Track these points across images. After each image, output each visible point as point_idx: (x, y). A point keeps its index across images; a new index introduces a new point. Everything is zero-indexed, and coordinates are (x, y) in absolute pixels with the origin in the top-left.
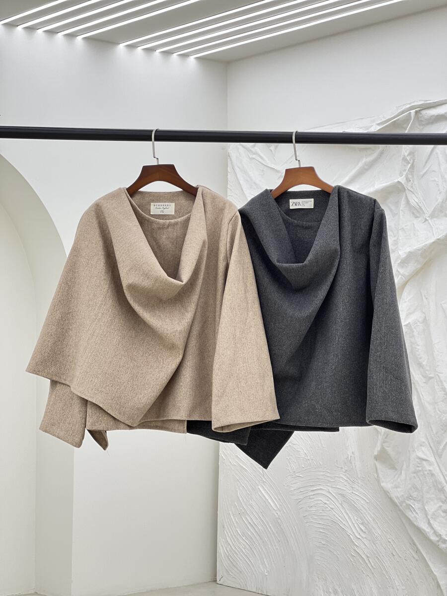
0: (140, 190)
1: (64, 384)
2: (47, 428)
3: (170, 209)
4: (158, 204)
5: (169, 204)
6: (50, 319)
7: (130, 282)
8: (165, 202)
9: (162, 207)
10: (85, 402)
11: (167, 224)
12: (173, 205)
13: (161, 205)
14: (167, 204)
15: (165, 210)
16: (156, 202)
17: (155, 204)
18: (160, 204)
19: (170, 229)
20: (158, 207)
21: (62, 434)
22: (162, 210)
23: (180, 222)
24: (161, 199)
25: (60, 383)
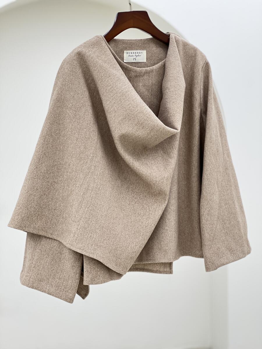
0: (115, 38)
1: (50, 238)
2: (35, 285)
3: (142, 56)
4: (130, 51)
5: (141, 51)
6: (35, 173)
7: (124, 132)
8: (137, 50)
9: (134, 55)
10: (80, 257)
11: (143, 72)
12: (144, 52)
13: (134, 53)
14: (139, 51)
15: (138, 58)
16: (128, 50)
17: (128, 51)
18: (132, 51)
19: (145, 77)
20: (131, 55)
21: (52, 290)
22: (135, 57)
23: (156, 70)
24: (133, 46)
25: (45, 237)
